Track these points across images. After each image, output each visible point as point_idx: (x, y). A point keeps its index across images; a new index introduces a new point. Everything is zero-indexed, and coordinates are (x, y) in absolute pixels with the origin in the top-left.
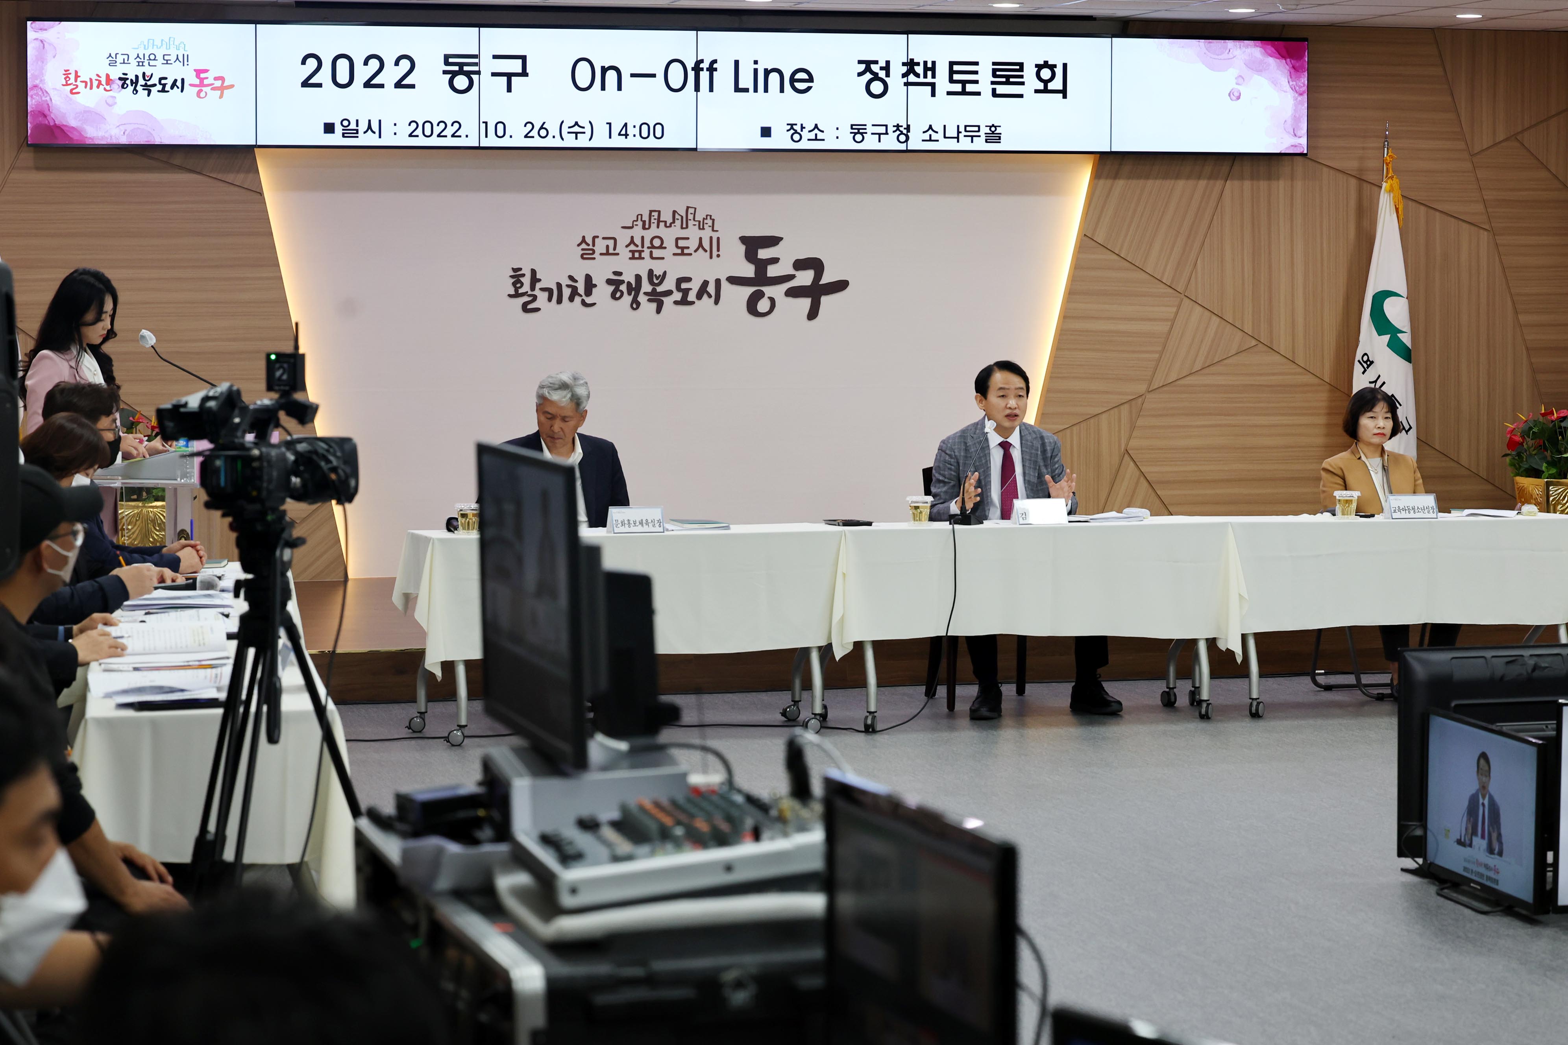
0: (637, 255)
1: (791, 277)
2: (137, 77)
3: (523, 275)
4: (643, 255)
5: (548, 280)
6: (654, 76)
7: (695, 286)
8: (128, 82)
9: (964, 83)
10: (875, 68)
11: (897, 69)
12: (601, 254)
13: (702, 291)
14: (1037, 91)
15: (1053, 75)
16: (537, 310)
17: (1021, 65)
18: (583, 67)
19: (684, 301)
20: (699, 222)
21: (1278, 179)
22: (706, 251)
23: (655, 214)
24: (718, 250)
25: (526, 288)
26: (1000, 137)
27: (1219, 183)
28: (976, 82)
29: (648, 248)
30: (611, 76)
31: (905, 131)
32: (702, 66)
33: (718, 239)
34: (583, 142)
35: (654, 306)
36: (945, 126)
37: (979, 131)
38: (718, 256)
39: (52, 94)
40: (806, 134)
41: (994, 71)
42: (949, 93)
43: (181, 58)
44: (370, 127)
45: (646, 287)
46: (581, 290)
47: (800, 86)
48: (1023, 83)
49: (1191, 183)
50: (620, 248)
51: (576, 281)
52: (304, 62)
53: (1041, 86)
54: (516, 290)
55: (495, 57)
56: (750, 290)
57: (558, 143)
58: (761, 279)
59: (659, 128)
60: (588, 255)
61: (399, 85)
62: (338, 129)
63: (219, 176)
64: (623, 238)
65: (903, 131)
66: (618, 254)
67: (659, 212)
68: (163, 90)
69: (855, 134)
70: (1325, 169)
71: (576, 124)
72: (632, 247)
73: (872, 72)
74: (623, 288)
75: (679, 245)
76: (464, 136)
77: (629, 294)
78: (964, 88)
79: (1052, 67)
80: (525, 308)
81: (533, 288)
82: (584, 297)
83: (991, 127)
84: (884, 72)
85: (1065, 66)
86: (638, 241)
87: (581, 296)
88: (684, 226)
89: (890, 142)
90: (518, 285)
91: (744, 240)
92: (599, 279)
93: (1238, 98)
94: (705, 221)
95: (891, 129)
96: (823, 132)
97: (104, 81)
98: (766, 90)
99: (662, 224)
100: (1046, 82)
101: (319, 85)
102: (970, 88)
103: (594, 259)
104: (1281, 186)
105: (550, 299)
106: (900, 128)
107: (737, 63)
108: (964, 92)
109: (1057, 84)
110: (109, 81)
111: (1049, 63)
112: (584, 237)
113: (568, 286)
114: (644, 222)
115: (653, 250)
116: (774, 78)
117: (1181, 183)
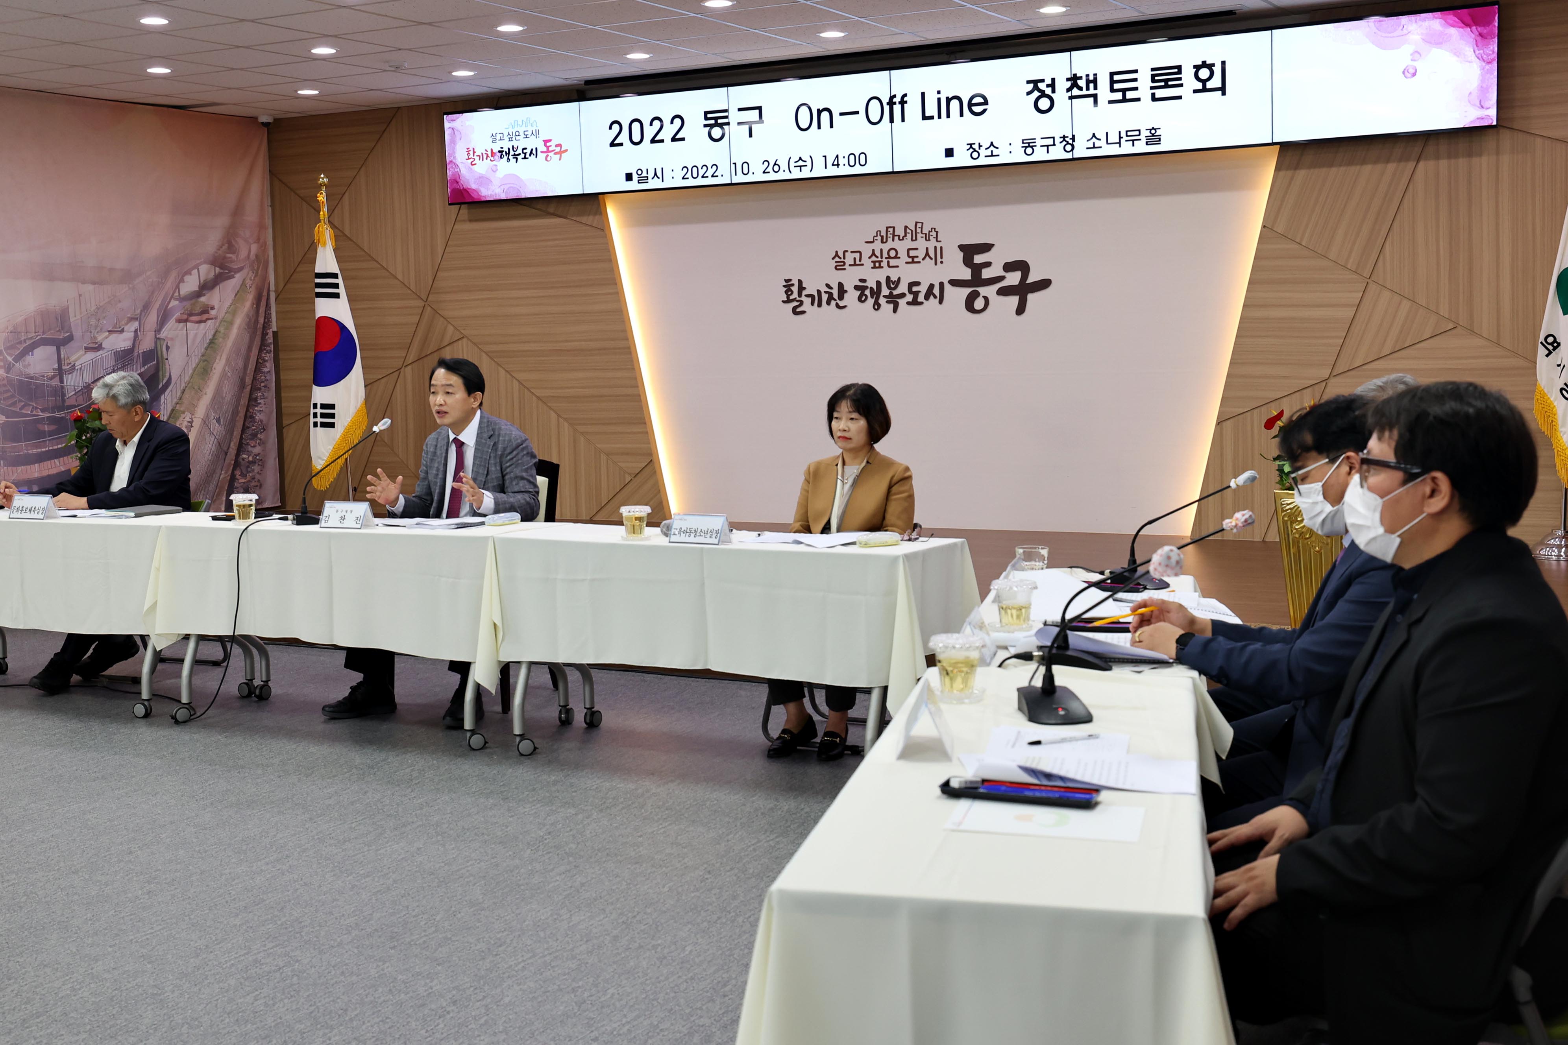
0: (877, 265)
1: (1001, 279)
2: (509, 149)
3: (793, 285)
4: (882, 264)
5: (811, 289)
6: (857, 113)
7: (923, 289)
8: (504, 153)
9: (1124, 91)
10: (1042, 86)
11: (1062, 85)
12: (850, 265)
13: (929, 293)
14: (1195, 91)
15: (1212, 74)
16: (803, 312)
17: (1179, 68)
18: (804, 111)
19: (915, 302)
20: (926, 234)
21: (1480, 155)
22: (931, 259)
23: (891, 230)
24: (942, 258)
25: (795, 295)
26: (1160, 139)
27: (1411, 165)
28: (1136, 89)
29: (886, 258)
30: (825, 116)
31: (1070, 142)
32: (894, 100)
33: (941, 248)
34: (806, 173)
35: (891, 306)
36: (1107, 133)
37: (1139, 135)
38: (942, 262)
39: (460, 166)
40: (983, 152)
41: (1153, 76)
42: (1110, 102)
43: (534, 133)
44: (656, 174)
45: (885, 291)
46: (836, 296)
47: (977, 109)
48: (1181, 85)
49: (1379, 167)
50: (866, 260)
51: (832, 288)
52: (610, 128)
53: (1199, 86)
54: (788, 297)
55: (740, 110)
56: (968, 291)
57: (788, 176)
58: (977, 280)
59: (863, 156)
60: (840, 266)
61: (674, 139)
62: (635, 177)
63: (578, 219)
64: (867, 251)
65: (1069, 141)
66: (863, 265)
67: (894, 228)
68: (525, 158)
69: (1026, 147)
70: (1539, 141)
71: (800, 159)
72: (874, 259)
73: (1039, 90)
74: (867, 292)
75: (911, 255)
76: (720, 176)
77: (872, 297)
78: (1124, 95)
79: (1210, 67)
80: (795, 312)
81: (800, 295)
82: (838, 301)
83: (1151, 130)
84: (1050, 89)
85: (1223, 63)
86: (878, 253)
87: (835, 300)
88: (914, 239)
89: (1058, 153)
90: (790, 293)
91: (962, 247)
92: (849, 287)
93: (1414, 74)
94: (931, 234)
95: (1058, 140)
96: (997, 148)
97: (490, 155)
98: (948, 116)
99: (896, 238)
100: (1204, 82)
101: (621, 145)
102: (1130, 95)
103: (845, 269)
104: (1483, 164)
105: (812, 304)
106: (1066, 139)
107: (923, 94)
108: (1124, 100)
109: (1216, 82)
110: (493, 154)
111: (1207, 63)
112: (837, 252)
113: (826, 292)
114: (882, 237)
115: (890, 260)
116: (955, 104)
117: (1367, 168)
